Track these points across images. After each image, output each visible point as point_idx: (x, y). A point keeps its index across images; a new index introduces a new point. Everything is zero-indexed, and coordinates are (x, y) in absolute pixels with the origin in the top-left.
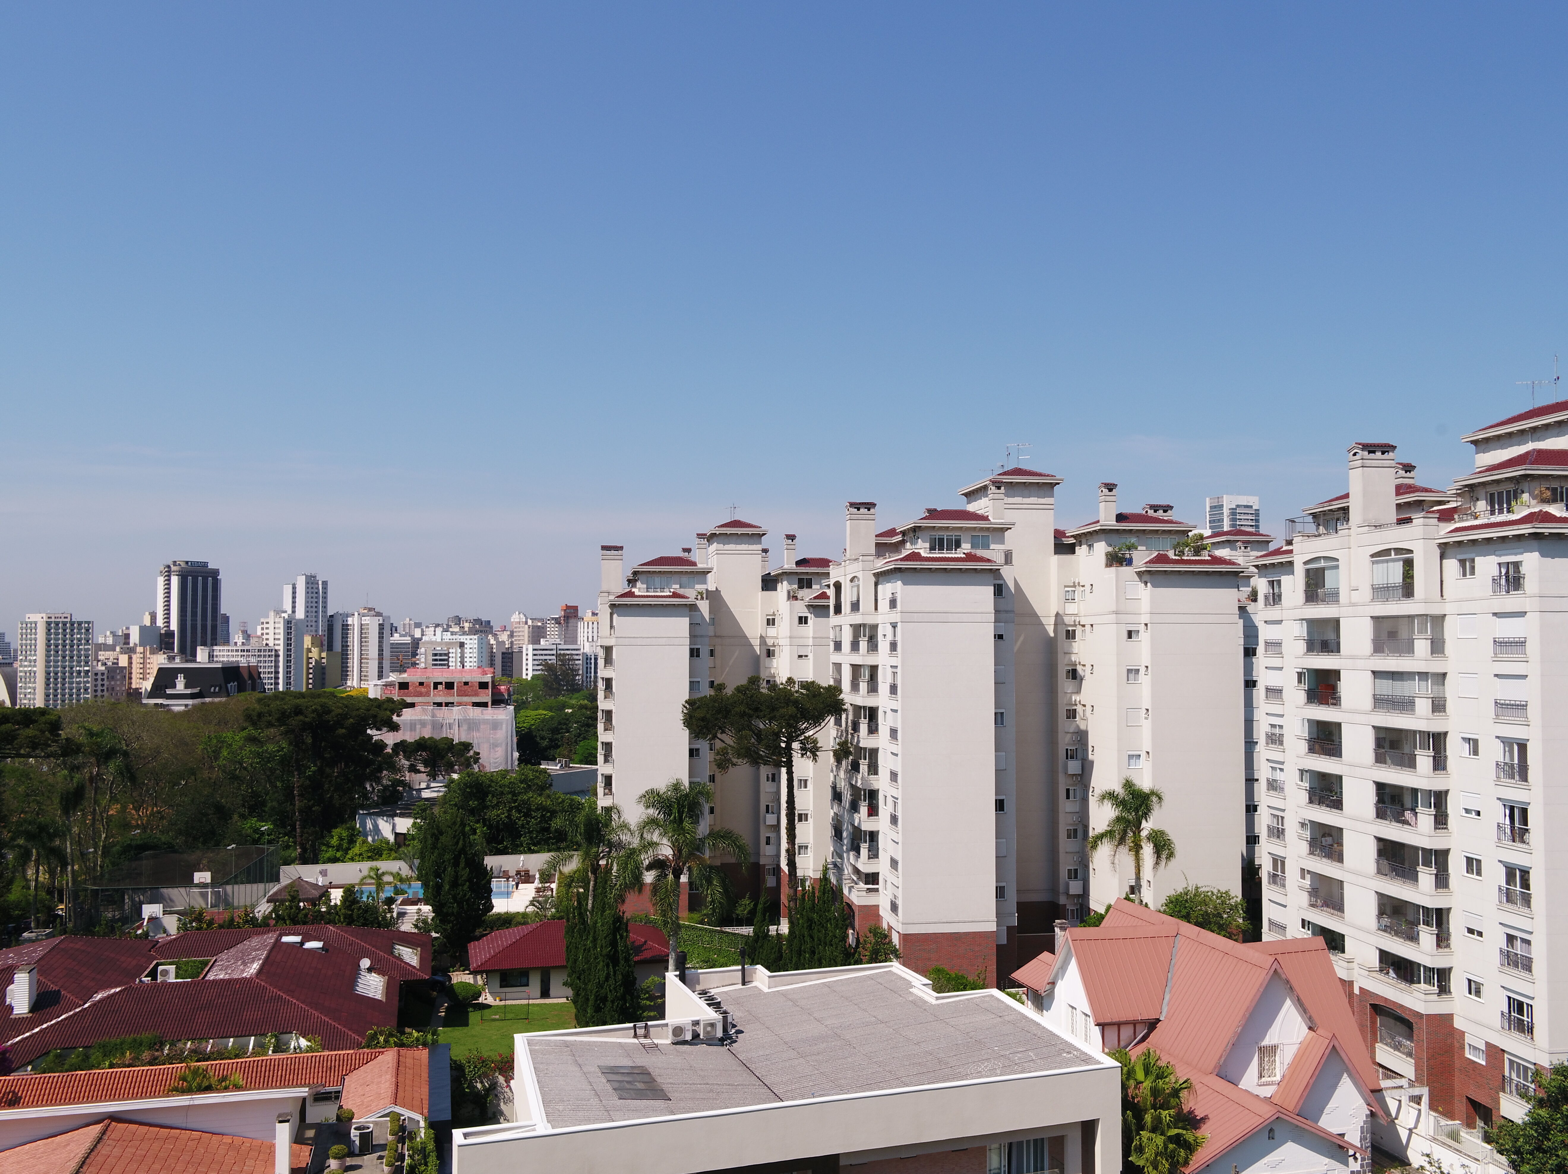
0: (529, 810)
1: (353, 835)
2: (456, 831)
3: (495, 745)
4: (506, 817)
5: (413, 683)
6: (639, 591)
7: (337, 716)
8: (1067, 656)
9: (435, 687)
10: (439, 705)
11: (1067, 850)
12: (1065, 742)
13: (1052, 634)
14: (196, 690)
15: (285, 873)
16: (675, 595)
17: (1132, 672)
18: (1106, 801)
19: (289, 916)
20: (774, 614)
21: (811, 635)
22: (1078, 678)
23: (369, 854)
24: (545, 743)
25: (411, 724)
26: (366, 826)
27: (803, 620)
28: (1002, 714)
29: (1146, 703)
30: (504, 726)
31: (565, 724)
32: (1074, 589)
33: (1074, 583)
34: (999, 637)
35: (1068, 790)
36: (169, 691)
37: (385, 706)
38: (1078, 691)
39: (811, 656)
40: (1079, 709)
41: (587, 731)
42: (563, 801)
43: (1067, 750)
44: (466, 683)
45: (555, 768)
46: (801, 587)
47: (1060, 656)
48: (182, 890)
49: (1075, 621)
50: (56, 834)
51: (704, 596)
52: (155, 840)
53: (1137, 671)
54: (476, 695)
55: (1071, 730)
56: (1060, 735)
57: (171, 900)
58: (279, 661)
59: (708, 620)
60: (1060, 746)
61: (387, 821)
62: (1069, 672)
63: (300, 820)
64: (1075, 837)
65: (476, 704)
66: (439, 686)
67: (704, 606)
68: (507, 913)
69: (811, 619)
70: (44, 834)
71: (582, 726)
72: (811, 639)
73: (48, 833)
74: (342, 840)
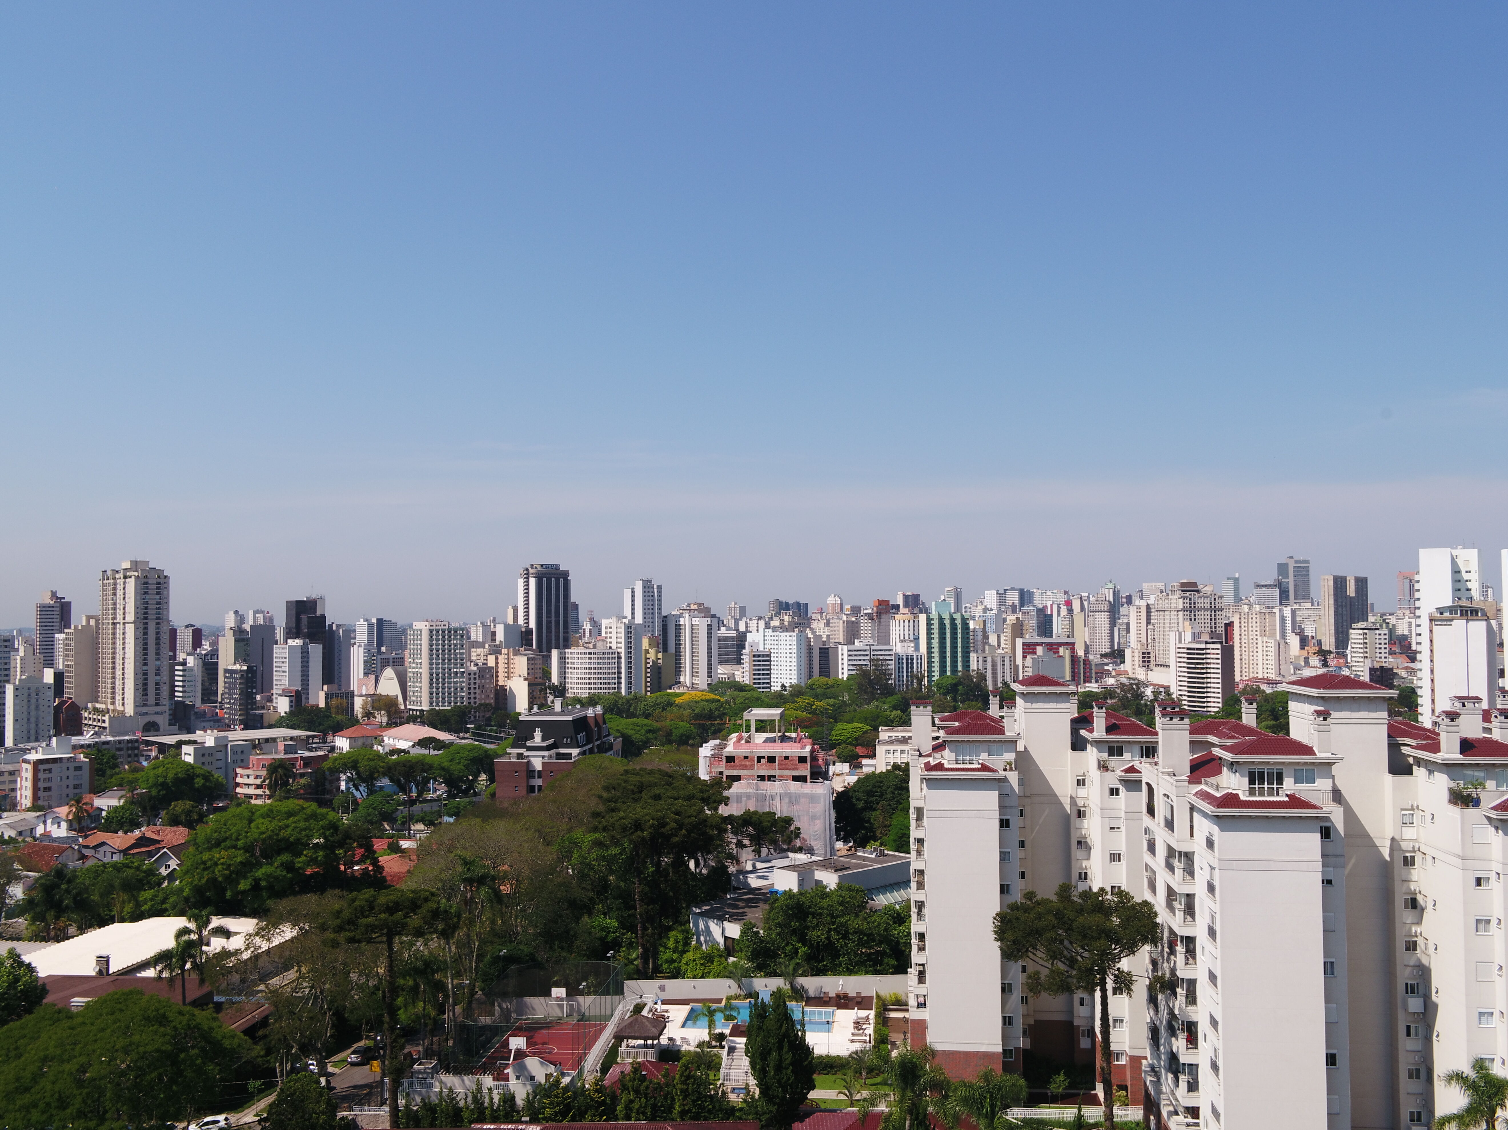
1: (687, 938)
2: (779, 1015)
3: (813, 818)
4: (825, 938)
5: (739, 757)
6: (949, 763)
8: (1405, 884)
9: (759, 761)
10: (762, 778)
11: (1410, 1091)
12: (1404, 976)
13: (1388, 858)
14: (552, 741)
15: (629, 990)
16: (984, 768)
17: (1482, 923)
18: (1453, 1083)
20: (1084, 775)
21: (1123, 808)
22: (1419, 907)
24: (861, 805)
25: (737, 796)
26: (699, 928)
27: (1114, 792)
28: (1332, 963)
29: (1499, 958)
30: (822, 799)
32: (1412, 812)
33: (1412, 806)
34: (1327, 882)
35: (1408, 1028)
38: (1419, 922)
39: (1123, 829)
40: (1420, 941)
41: (900, 794)
42: (879, 924)
43: (1407, 984)
44: (787, 758)
45: (870, 856)
46: (1111, 754)
47: (1397, 884)
48: (542, 999)
49: (1414, 847)
51: (1013, 766)
53: (1488, 922)
54: (796, 769)
55: (1412, 963)
56: (1399, 968)
59: (1017, 791)
60: (1399, 980)
61: (717, 925)
62: (1406, 900)
63: (641, 923)
64: (1418, 1077)
65: (796, 779)
66: (762, 760)
67: (1013, 777)
68: (827, 1056)
69: (1122, 791)
70: (429, 970)
71: (895, 789)
72: (1123, 813)
73: (432, 970)
74: (678, 942)
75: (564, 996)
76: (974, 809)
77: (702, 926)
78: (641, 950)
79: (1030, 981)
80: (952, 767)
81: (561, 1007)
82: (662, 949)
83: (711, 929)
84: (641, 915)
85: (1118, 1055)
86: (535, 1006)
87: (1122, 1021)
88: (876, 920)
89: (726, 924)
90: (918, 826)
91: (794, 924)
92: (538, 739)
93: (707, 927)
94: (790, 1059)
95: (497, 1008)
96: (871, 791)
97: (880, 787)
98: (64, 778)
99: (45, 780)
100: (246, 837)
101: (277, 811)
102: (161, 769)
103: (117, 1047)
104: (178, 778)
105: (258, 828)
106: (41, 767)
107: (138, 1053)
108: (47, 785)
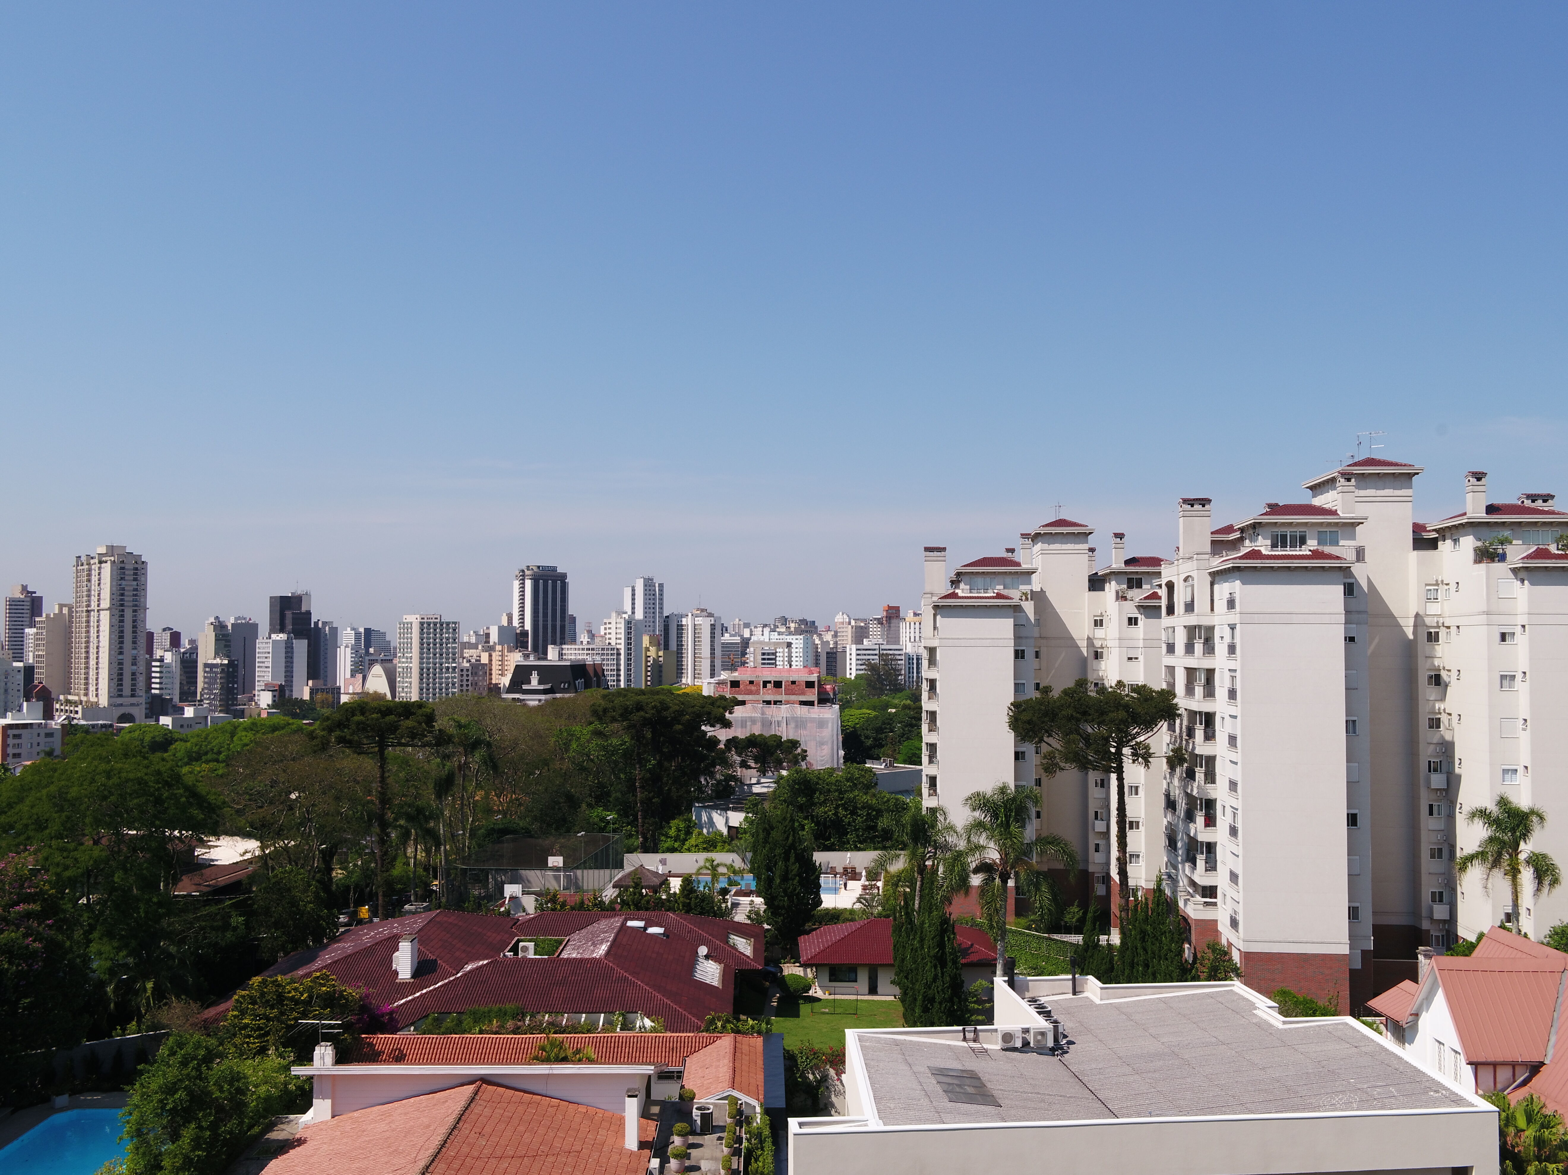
0: (856, 808)
1: (689, 826)
2: (786, 827)
3: (822, 744)
4: (833, 814)
5: (744, 682)
6: (963, 592)
7: (674, 713)
8: (1429, 660)
9: (765, 686)
10: (768, 703)
11: (1431, 871)
12: (1427, 753)
13: (1411, 637)
14: (548, 686)
15: (628, 860)
16: (999, 596)
17: (1507, 679)
18: (1476, 819)
19: (633, 902)
20: (1102, 615)
21: (1142, 637)
22: (1442, 684)
23: (705, 846)
24: (869, 742)
25: (742, 721)
26: (701, 819)
27: (1133, 621)
28: (1354, 722)
29: (1524, 713)
30: (830, 725)
31: (889, 724)
32: (1436, 587)
33: (1437, 581)
34: (1350, 639)
35: (1431, 806)
36: (525, 687)
37: (718, 703)
38: (1443, 699)
39: (1141, 658)
40: (1444, 718)
41: (910, 731)
42: (888, 800)
43: (1430, 762)
44: (793, 683)
45: (879, 767)
46: (1130, 587)
47: (1421, 660)
48: (538, 872)
49: (1438, 622)
50: (431, 817)
51: (1029, 596)
52: (515, 825)
53: (1513, 677)
54: (803, 693)
55: (1435, 741)
56: (1421, 746)
57: (529, 881)
58: (620, 660)
59: (1033, 622)
60: (1421, 757)
61: (720, 815)
62: (1431, 677)
63: (642, 811)
64: (1440, 857)
65: (803, 703)
66: (768, 685)
67: (1029, 607)
68: (835, 909)
69: (1142, 620)
70: (421, 816)
71: (906, 726)
72: (1141, 641)
73: (424, 815)
74: (679, 831)
75: (561, 865)
76: (988, 637)
77: (704, 818)
78: (641, 839)
79: (1045, 761)
80: (966, 595)
81: (557, 878)
82: (663, 838)
83: (715, 820)
84: (642, 803)
85: (1135, 891)
86: (531, 880)
87: (1138, 856)
88: (885, 796)
89: (730, 814)
91: (801, 800)
92: (534, 681)
93: (710, 819)
94: (796, 870)
95: (491, 880)
96: (880, 727)
98: (35, 744)
99: (14, 745)
106: (11, 732)
108: (17, 751)
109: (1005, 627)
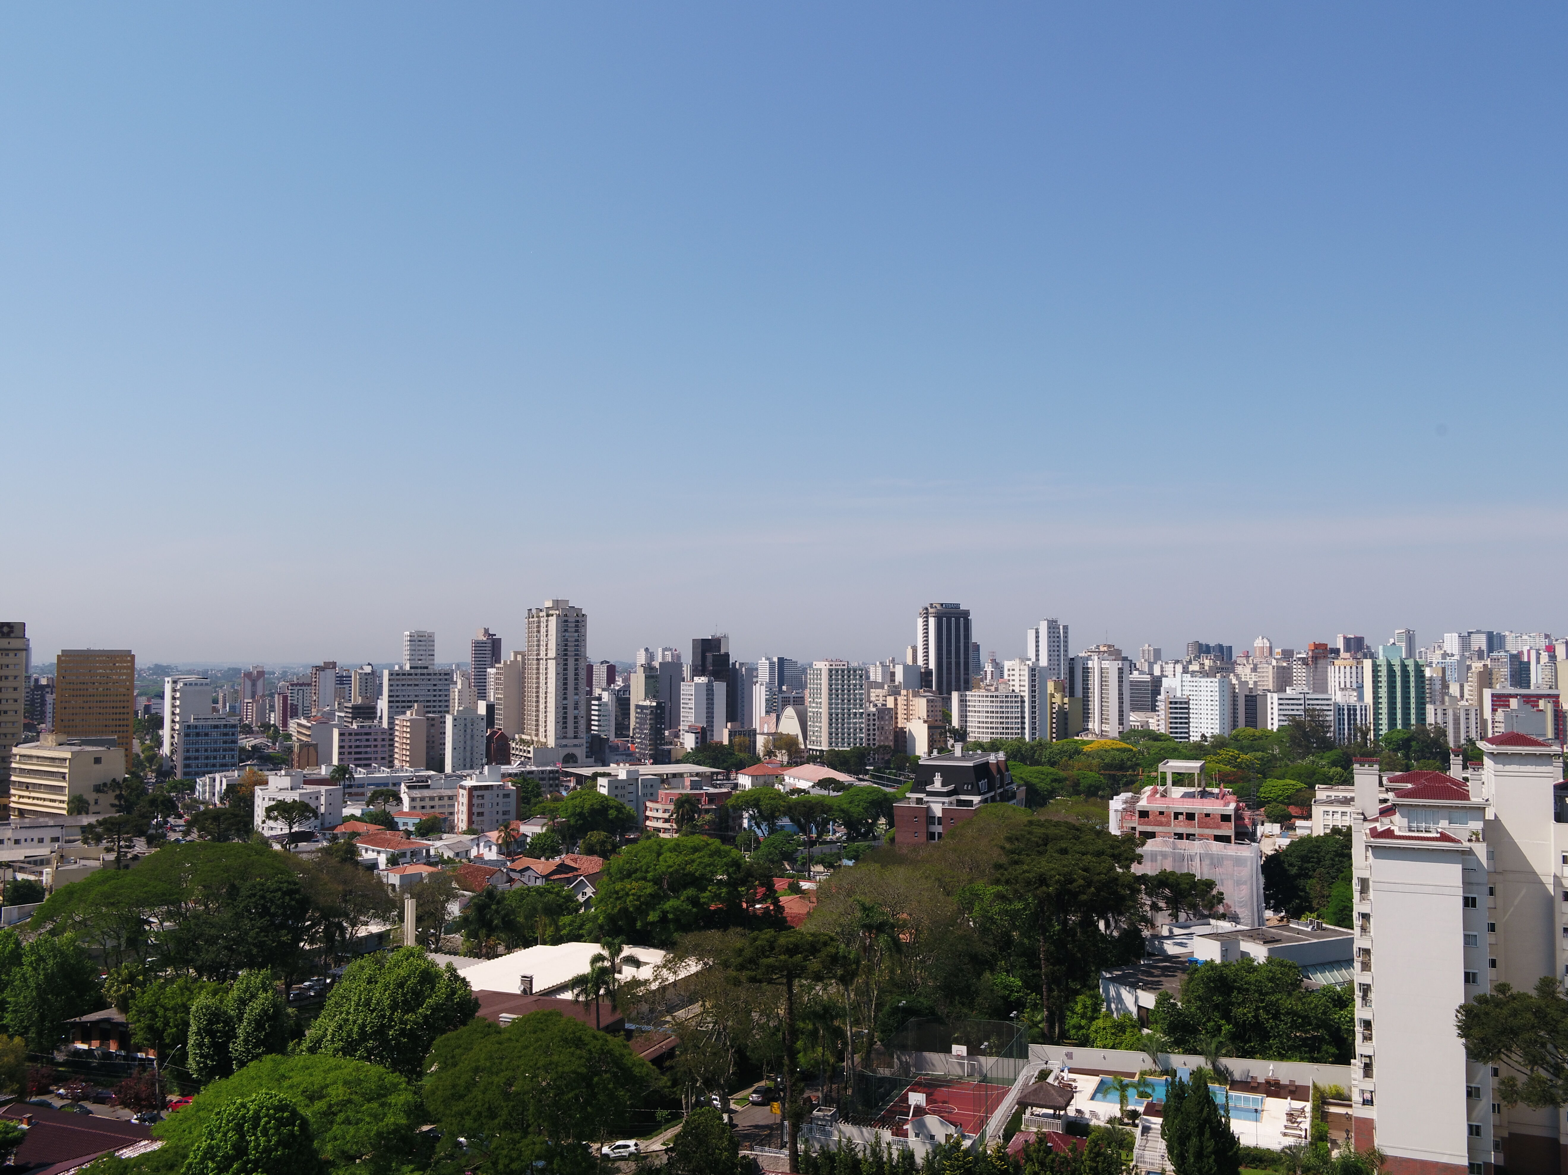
0: (1278, 1012)
1: (1096, 1004)
3: (1238, 883)
4: (1253, 1016)
5: (1153, 812)
6: (1400, 830)
9: (1176, 818)
10: (1180, 836)
14: (952, 787)
15: (1033, 1051)
16: (1444, 837)
23: (1113, 1030)
25: (1152, 855)
26: (1109, 994)
30: (1249, 863)
36: (928, 788)
37: (1129, 840)
41: (1341, 862)
42: (1316, 1006)
44: (1207, 815)
45: (1305, 929)
48: (942, 1056)
51: (1480, 836)
54: (1218, 827)
57: (933, 1065)
59: (1486, 866)
61: (1129, 992)
63: (1047, 984)
65: (1218, 838)
66: (1180, 816)
67: (1481, 850)
68: (1256, 1148)
70: (828, 1016)
71: (1336, 856)
73: (831, 1016)
74: (1086, 1008)
75: (965, 1054)
76: (1431, 883)
77: (1112, 992)
78: (1046, 1013)
80: (1404, 834)
81: (962, 1065)
82: (1068, 1013)
83: (1123, 997)
84: (1046, 976)
86: (935, 1063)
88: (1312, 1002)
89: (1140, 992)
90: (1362, 899)
91: (1217, 999)
92: (937, 784)
93: (1119, 995)
94: (1212, 1146)
95: (896, 1060)
96: (1307, 856)
97: (1317, 852)
98: (495, 804)
99: (478, 805)
100: (655, 870)
101: (684, 846)
102: (578, 800)
103: (538, 1065)
104: (594, 809)
105: (666, 861)
107: (557, 1072)
108: (480, 810)
109: (1452, 873)
